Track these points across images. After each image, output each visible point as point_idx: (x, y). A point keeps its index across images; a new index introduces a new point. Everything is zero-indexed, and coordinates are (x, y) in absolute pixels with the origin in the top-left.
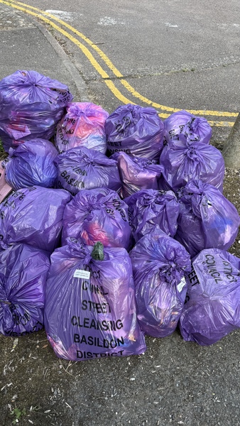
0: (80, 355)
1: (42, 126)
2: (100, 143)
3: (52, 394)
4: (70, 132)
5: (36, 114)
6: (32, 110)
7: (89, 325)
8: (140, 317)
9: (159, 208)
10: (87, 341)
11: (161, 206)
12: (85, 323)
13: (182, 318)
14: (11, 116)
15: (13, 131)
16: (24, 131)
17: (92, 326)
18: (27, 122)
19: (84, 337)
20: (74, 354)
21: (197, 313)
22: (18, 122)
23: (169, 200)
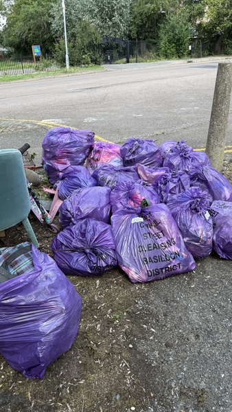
0: (150, 274)
1: (77, 159)
2: (119, 164)
3: (137, 303)
4: (97, 160)
5: (73, 150)
6: (71, 147)
7: (152, 248)
8: (186, 240)
9: (175, 180)
10: (153, 260)
11: (177, 179)
12: (148, 247)
13: (215, 238)
14: (57, 153)
15: (58, 165)
16: (66, 164)
17: (154, 248)
18: (67, 157)
19: (150, 258)
20: (145, 274)
21: (224, 228)
22: (61, 158)
23: (181, 175)
